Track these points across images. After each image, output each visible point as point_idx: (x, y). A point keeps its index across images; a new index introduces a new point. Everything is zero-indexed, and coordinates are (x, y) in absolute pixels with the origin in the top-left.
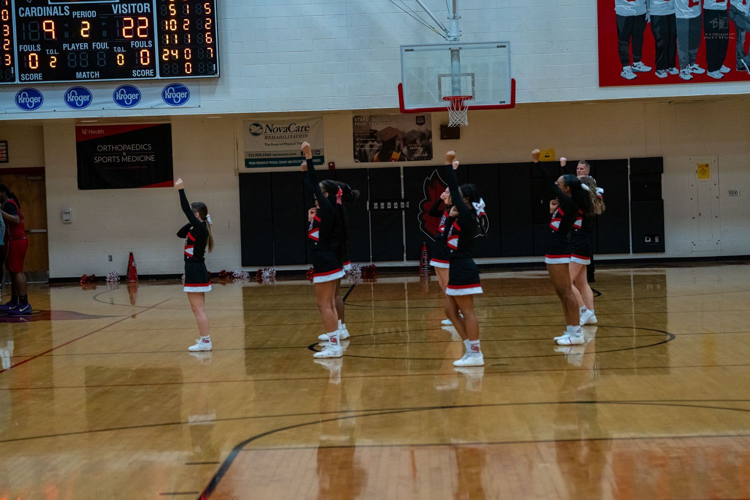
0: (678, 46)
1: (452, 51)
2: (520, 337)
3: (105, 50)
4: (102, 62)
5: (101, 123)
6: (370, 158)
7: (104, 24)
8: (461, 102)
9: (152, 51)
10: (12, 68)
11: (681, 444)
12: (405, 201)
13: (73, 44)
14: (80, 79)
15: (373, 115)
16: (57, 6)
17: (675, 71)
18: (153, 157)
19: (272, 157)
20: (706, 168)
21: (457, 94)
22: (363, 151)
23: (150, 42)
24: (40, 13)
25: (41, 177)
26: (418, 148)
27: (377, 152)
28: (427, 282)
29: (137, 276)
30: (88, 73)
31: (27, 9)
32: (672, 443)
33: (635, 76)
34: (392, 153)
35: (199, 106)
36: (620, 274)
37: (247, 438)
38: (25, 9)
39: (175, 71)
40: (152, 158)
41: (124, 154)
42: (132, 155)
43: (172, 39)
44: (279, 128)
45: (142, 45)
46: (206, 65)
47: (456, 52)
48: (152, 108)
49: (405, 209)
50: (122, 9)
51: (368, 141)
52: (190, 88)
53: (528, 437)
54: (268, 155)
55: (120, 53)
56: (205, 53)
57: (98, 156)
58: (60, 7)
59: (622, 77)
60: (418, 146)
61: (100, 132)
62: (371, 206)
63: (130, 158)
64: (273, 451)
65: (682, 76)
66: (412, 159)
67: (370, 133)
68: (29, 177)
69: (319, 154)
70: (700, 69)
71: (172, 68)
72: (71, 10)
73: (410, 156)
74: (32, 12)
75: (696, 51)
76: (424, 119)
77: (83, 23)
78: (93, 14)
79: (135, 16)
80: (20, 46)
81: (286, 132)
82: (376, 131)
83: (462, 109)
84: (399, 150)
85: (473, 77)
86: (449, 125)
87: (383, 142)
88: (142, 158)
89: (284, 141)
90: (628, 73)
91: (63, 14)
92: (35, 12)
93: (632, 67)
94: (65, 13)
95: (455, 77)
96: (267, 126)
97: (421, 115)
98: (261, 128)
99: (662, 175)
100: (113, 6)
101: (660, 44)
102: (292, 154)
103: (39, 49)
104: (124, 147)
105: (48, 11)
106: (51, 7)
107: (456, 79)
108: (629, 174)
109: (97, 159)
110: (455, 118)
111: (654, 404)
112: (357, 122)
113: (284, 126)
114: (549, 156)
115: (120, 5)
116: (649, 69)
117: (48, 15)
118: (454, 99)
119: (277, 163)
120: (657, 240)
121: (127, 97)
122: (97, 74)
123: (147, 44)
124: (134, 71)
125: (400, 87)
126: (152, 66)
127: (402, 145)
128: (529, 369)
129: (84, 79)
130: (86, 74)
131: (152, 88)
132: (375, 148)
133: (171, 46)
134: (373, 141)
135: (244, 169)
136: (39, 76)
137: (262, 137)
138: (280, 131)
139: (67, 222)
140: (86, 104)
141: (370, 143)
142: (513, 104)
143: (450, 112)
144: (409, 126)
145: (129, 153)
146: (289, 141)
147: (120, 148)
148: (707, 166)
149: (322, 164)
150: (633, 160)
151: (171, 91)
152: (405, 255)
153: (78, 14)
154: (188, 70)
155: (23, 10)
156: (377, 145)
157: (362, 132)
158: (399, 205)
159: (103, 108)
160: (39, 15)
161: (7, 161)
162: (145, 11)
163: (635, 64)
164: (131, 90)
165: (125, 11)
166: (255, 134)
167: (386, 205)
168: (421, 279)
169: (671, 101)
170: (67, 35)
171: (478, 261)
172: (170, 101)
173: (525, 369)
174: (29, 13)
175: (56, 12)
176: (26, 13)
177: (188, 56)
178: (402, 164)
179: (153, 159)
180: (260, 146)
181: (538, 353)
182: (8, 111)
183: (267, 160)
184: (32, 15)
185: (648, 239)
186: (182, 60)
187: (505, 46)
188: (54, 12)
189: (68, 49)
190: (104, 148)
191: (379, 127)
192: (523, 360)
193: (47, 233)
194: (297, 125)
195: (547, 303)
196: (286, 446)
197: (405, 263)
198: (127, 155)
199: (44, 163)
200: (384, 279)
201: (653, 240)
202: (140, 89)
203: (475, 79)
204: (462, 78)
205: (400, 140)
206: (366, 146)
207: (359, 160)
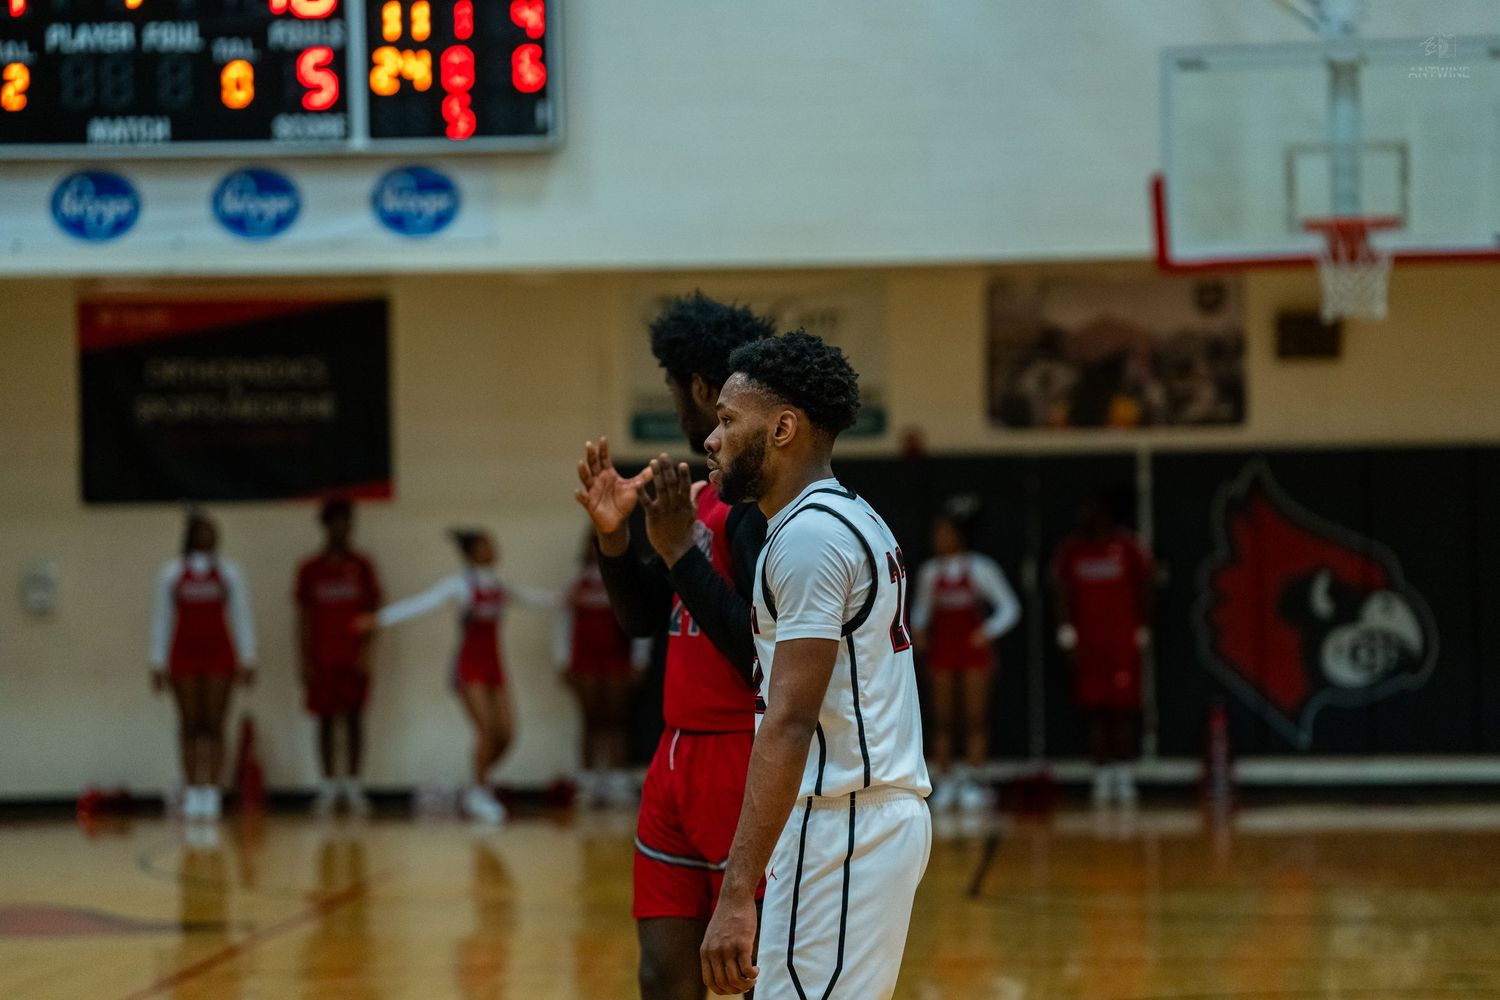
1: (1334, 68)
3: (187, 56)
6: (1039, 414)
8: (1361, 236)
13: (84, 27)
15: (1054, 277)
21: (1346, 212)
22: (1016, 395)
26: (1197, 386)
27: (1062, 398)
28: (1223, 835)
29: (266, 794)
35: (493, 239)
39: (418, 122)
40: (324, 407)
47: (1348, 73)
51: (1036, 360)
52: (463, 180)
60: (1200, 382)
61: (156, 320)
66: (1181, 420)
69: (876, 400)
73: (1173, 412)
76: (1222, 294)
83: (1370, 260)
84: (1137, 392)
85: (1403, 156)
87: (1085, 366)
95: (1343, 156)
104: (238, 371)
107: (1346, 160)
110: (1342, 290)
112: (1001, 297)
118: (1338, 229)
121: (257, 205)
122: (161, 129)
124: (281, 120)
125: (1158, 191)
126: (340, 106)
127: (1146, 378)
131: (340, 178)
132: (1057, 386)
133: (406, 43)
134: (1050, 361)
139: (42, 614)
140: (121, 226)
143: (1327, 272)
144: (1171, 315)
149: (883, 436)
152: (1150, 740)
159: (177, 241)
172: (397, 222)
178: (1144, 441)
179: (329, 411)
197: (1152, 768)
202: (299, 181)
203: (1412, 162)
204: (1367, 159)
205: (1139, 360)
206: (1026, 377)
207: (1005, 419)
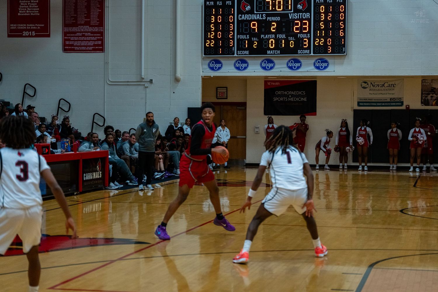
3: (284, 39)
4: (281, 45)
5: (278, 79)
6: (430, 103)
7: (284, 24)
9: (309, 39)
10: (233, 47)
13: (267, 35)
14: (269, 54)
15: (434, 79)
16: (259, 14)
18: (306, 99)
19: (373, 101)
22: (426, 99)
23: (308, 35)
24: (250, 18)
25: (244, 108)
27: (435, 100)
30: (274, 51)
31: (243, 15)
37: (375, 262)
38: (242, 16)
39: (322, 51)
40: (305, 99)
41: (290, 96)
42: (294, 97)
43: (321, 33)
44: (378, 85)
45: (304, 36)
46: (339, 48)
48: (308, 71)
50: (294, 16)
51: (430, 93)
52: (329, 61)
54: (370, 100)
55: (292, 40)
56: (339, 42)
57: (275, 97)
58: (261, 15)
61: (277, 84)
63: (293, 98)
64: (392, 270)
67: (432, 89)
68: (238, 108)
69: (401, 100)
71: (320, 50)
72: (266, 17)
74: (246, 17)
77: (273, 23)
78: (278, 19)
79: (301, 20)
80: (238, 36)
81: (382, 87)
82: (435, 88)
88: (300, 99)
89: (380, 92)
91: (262, 19)
92: (247, 17)
94: (263, 18)
96: (371, 83)
98: (368, 85)
100: (289, 14)
102: (385, 100)
103: (248, 38)
104: (290, 93)
105: (254, 17)
106: (256, 15)
109: (275, 99)
112: (424, 82)
113: (381, 84)
115: (293, 14)
117: (254, 19)
119: (376, 104)
121: (294, 65)
122: (279, 52)
123: (307, 36)
126: (309, 48)
129: (272, 54)
130: (273, 52)
131: (308, 61)
132: (434, 98)
133: (320, 38)
134: (433, 94)
135: (357, 107)
136: (247, 52)
137: (368, 89)
138: (379, 86)
139: (257, 133)
140: (272, 68)
141: (431, 95)
145: (293, 96)
146: (383, 92)
147: (288, 93)
149: (402, 106)
151: (319, 62)
153: (270, 19)
154: (329, 51)
155: (241, 16)
156: (435, 96)
157: (426, 88)
159: (281, 71)
160: (249, 19)
161: (227, 98)
162: (307, 18)
164: (297, 61)
165: (296, 17)
166: (364, 88)
170: (263, 30)
172: (318, 68)
174: (244, 18)
175: (259, 17)
176: (242, 18)
177: (329, 43)
179: (306, 100)
180: (367, 94)
182: (229, 71)
183: (370, 103)
184: (246, 19)
186: (326, 45)
188: (257, 18)
189: (264, 38)
190: (279, 93)
191: (437, 86)
193: (246, 138)
194: (389, 83)
196: (399, 268)
198: (292, 97)
199: (246, 100)
202: (302, 61)
206: (428, 97)
207: (424, 104)
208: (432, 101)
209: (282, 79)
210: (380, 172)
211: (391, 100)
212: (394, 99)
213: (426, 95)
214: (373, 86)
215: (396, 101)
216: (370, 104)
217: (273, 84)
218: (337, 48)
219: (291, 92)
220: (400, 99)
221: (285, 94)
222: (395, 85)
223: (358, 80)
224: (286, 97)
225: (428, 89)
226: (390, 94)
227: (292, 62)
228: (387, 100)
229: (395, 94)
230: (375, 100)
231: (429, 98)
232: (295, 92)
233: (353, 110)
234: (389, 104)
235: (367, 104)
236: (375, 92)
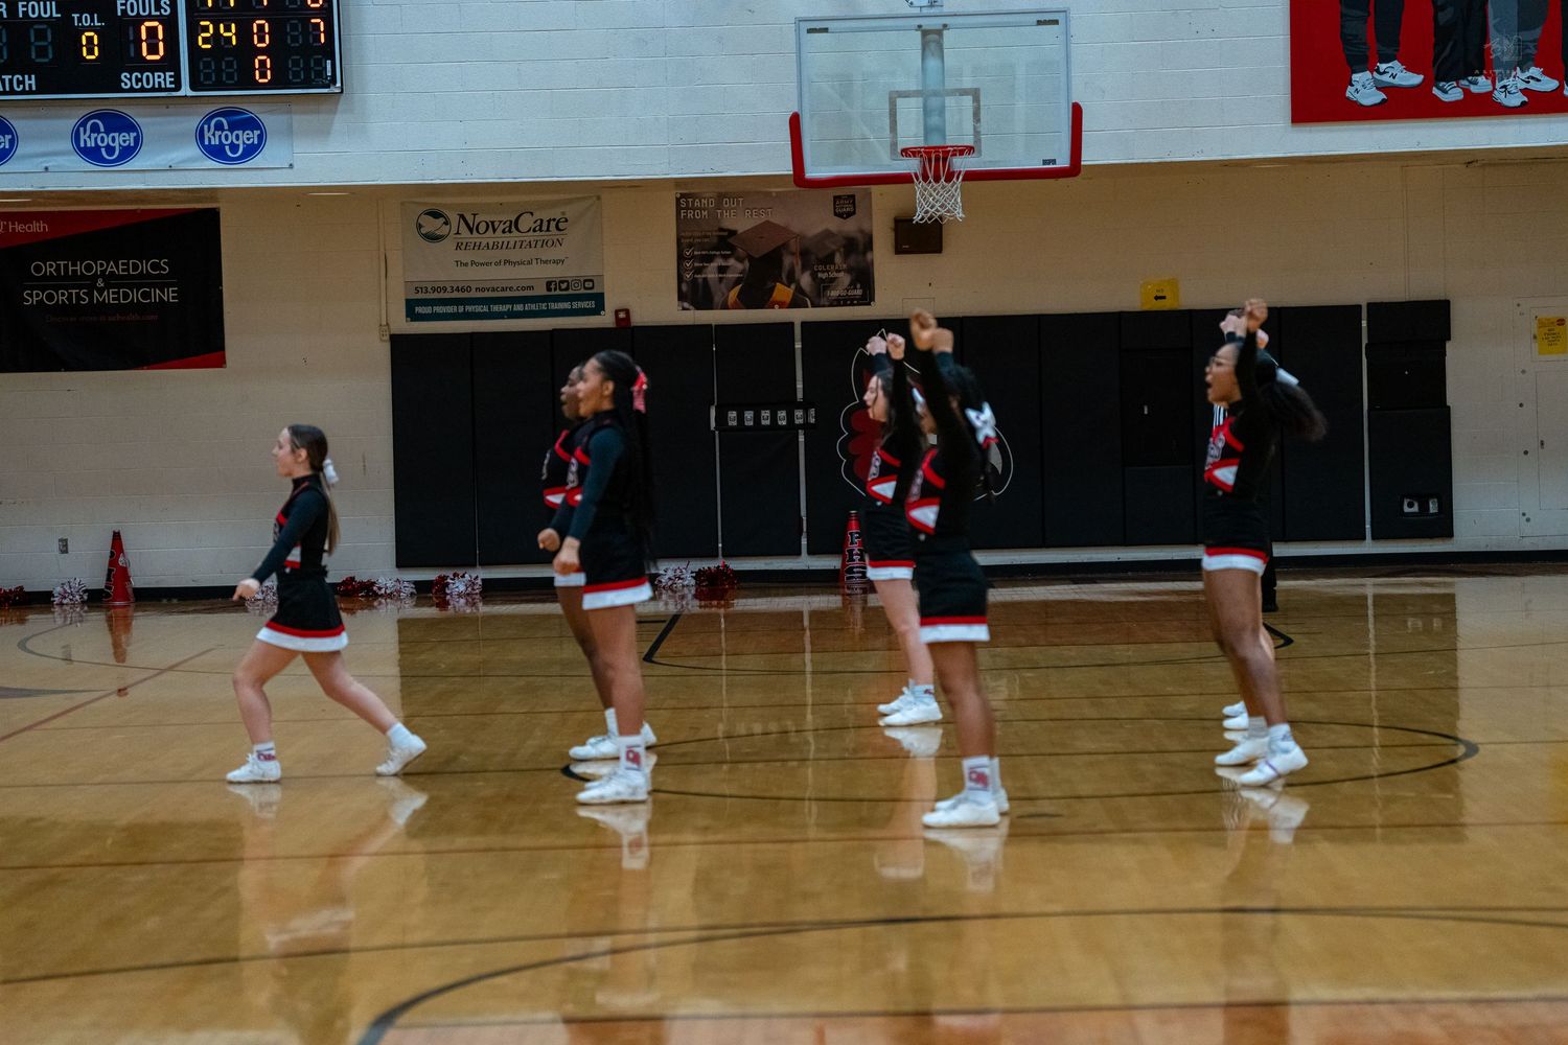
0: (1491, 22)
1: (925, 33)
2: (1092, 747)
3: (50, 21)
4: (42, 52)
5: (40, 205)
6: (718, 299)
8: (945, 160)
9: (170, 24)
11: (1489, 1016)
12: (805, 406)
15: (726, 191)
17: (1482, 84)
18: (173, 292)
19: (474, 294)
20: (1558, 329)
21: (935, 141)
22: (700, 281)
26: (836, 275)
27: (736, 284)
28: (858, 609)
29: (130, 591)
30: (7, 78)
32: (1470, 1016)
33: (1380, 97)
34: (774, 287)
35: (291, 166)
36: (1340, 592)
37: (404, 998)
39: (229, 75)
40: (170, 295)
41: (100, 283)
42: (119, 287)
44: (493, 223)
45: (144, 11)
46: (307, 63)
47: (936, 37)
48: (171, 169)
49: (806, 426)
51: (715, 255)
52: (269, 120)
53: (1109, 995)
54: (463, 290)
55: (89, 29)
56: (305, 32)
57: (32, 288)
59: (1348, 98)
60: (838, 271)
61: (37, 227)
62: (722, 418)
63: (113, 293)
65: (1500, 96)
66: (823, 301)
67: (720, 237)
69: (592, 288)
70: (1545, 79)
71: (222, 70)
73: (819, 295)
75: (1537, 33)
76: (854, 203)
81: (510, 231)
82: (733, 233)
83: (950, 177)
84: (791, 279)
85: (976, 99)
86: (916, 219)
87: (751, 258)
88: (146, 295)
89: (505, 254)
90: (1363, 89)
93: (1375, 73)
95: (932, 101)
96: (462, 216)
97: (847, 193)
98: (446, 223)
99: (1449, 345)
101: (1444, 17)
102: (524, 289)
104: (97, 268)
107: (934, 102)
108: (1365, 341)
109: (31, 295)
110: (932, 201)
111: (1424, 917)
112: (687, 208)
113: (503, 218)
114: (1164, 298)
116: (1416, 79)
118: (929, 154)
119: (486, 309)
120: (1433, 508)
121: (108, 140)
123: (158, 8)
124: (124, 76)
125: (795, 122)
126: (170, 63)
127: (798, 268)
128: (1111, 827)
131: (172, 119)
132: (731, 275)
133: (220, 14)
134: (725, 257)
135: (403, 325)
137: (448, 245)
138: (494, 231)
140: (4, 156)
141: (719, 262)
142: (1075, 167)
143: (919, 186)
144: (816, 220)
145: (111, 280)
146: (515, 255)
147: (89, 268)
148: (1561, 322)
150: (1375, 308)
151: (219, 127)
152: (804, 542)
154: (263, 75)
156: (737, 267)
157: (698, 234)
158: (790, 417)
159: (46, 168)
163: (1383, 67)
164: (117, 122)
166: (432, 238)
167: (757, 418)
168: (844, 599)
169: (1472, 160)
171: (983, 558)
172: (216, 152)
173: (1103, 827)
177: (261, 40)
178: (798, 316)
179: (173, 298)
180: (444, 267)
181: (1135, 788)
183: (461, 303)
185: (1411, 505)
186: (246, 49)
187: (1056, 22)
190: (49, 268)
191: (741, 222)
192: (1096, 802)
194: (537, 215)
195: (1157, 662)
197: (805, 562)
198: (108, 286)
200: (750, 601)
201: (1424, 507)
202: (140, 120)
203: (982, 103)
204: (950, 101)
205: (793, 254)
206: (709, 269)
207: (692, 304)
208: (725, 291)
209: (60, 204)
210: (514, 607)
211: (549, 289)
212: (564, 286)
213: (696, 264)
214: (471, 231)
215: (570, 292)
216: (461, 309)
217: (19, 228)
218: (296, 63)
219: (102, 265)
220: (590, 285)
221: (74, 271)
222: (566, 221)
223: (402, 204)
224: (80, 287)
225: (706, 237)
226: (546, 262)
227: (95, 129)
228: (531, 288)
229: (565, 262)
230: (483, 290)
231: (709, 276)
232: (123, 264)
233: (387, 338)
234: (544, 306)
235: (450, 309)
236: (480, 255)
